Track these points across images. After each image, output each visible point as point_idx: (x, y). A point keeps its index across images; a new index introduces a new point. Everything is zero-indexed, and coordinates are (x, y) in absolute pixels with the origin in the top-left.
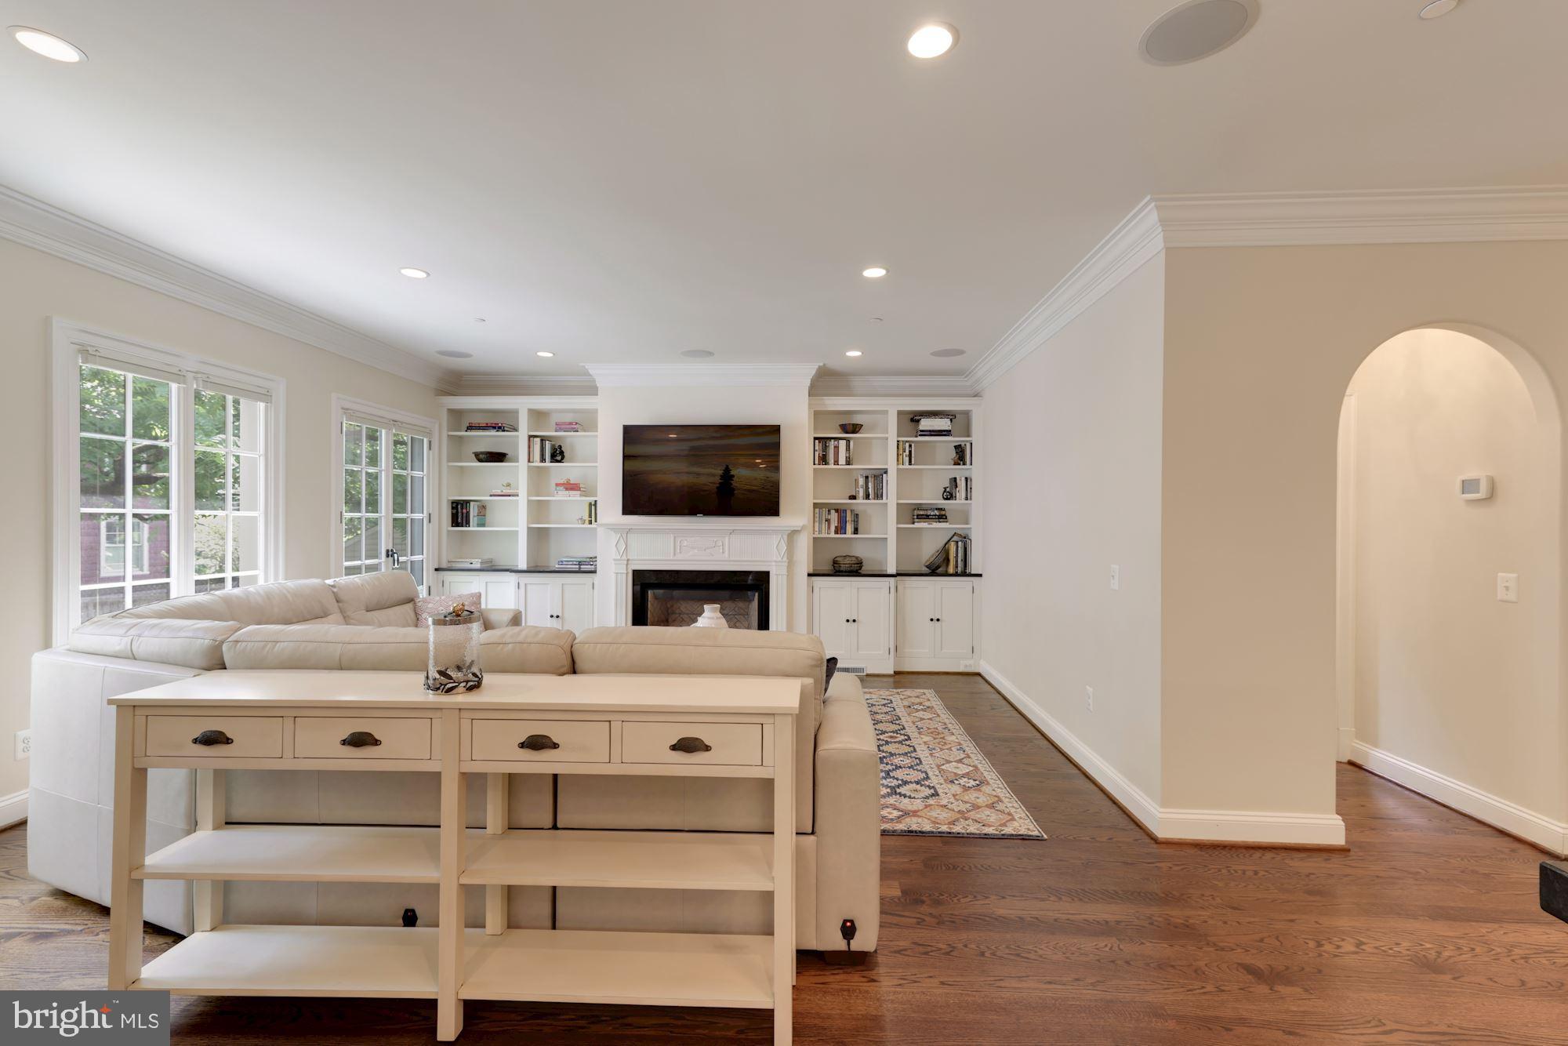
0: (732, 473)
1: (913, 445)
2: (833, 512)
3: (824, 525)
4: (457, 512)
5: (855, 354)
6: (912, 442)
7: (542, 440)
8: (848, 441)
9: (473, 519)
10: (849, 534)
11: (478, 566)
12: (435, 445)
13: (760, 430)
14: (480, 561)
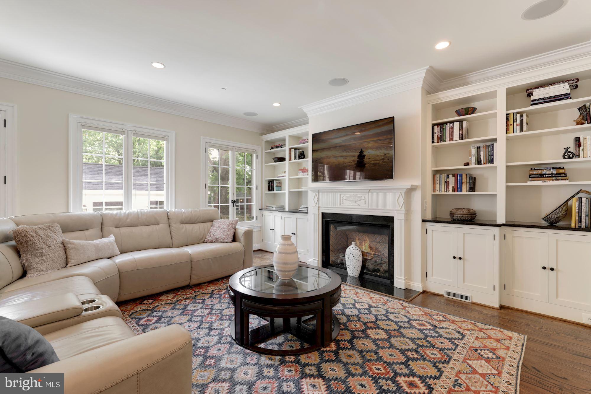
0: (364, 153)
1: (524, 115)
2: (451, 176)
3: (444, 186)
4: (270, 185)
5: (442, 45)
6: (523, 112)
7: (295, 150)
8: (461, 121)
9: (275, 188)
10: (465, 192)
11: (274, 208)
12: (259, 157)
13: (380, 123)
14: (275, 206)
